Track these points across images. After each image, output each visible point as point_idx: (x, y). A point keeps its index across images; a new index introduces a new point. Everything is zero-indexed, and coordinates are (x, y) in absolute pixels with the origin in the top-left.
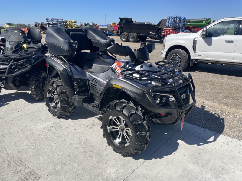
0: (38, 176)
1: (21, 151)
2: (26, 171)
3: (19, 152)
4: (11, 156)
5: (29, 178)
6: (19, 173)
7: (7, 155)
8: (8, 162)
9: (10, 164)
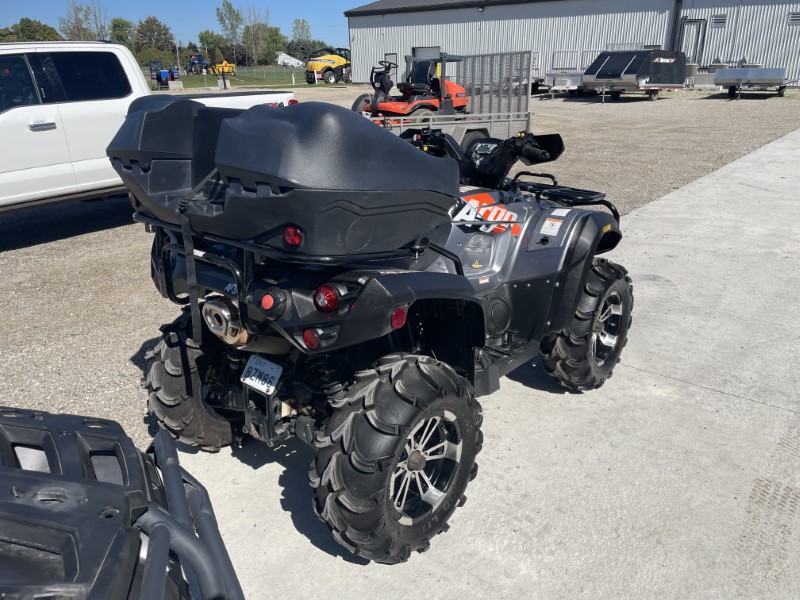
0: (759, 484)
1: (702, 562)
2: (763, 513)
3: (714, 563)
4: (741, 576)
5: (779, 497)
6: (782, 522)
7: (747, 589)
8: (770, 569)
9: (773, 560)
